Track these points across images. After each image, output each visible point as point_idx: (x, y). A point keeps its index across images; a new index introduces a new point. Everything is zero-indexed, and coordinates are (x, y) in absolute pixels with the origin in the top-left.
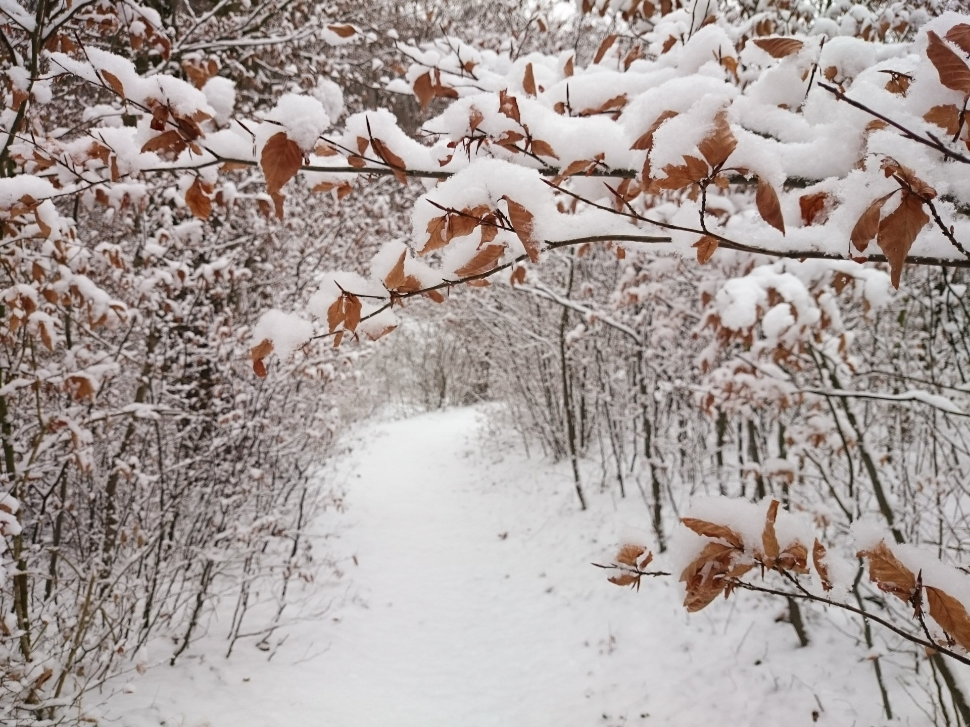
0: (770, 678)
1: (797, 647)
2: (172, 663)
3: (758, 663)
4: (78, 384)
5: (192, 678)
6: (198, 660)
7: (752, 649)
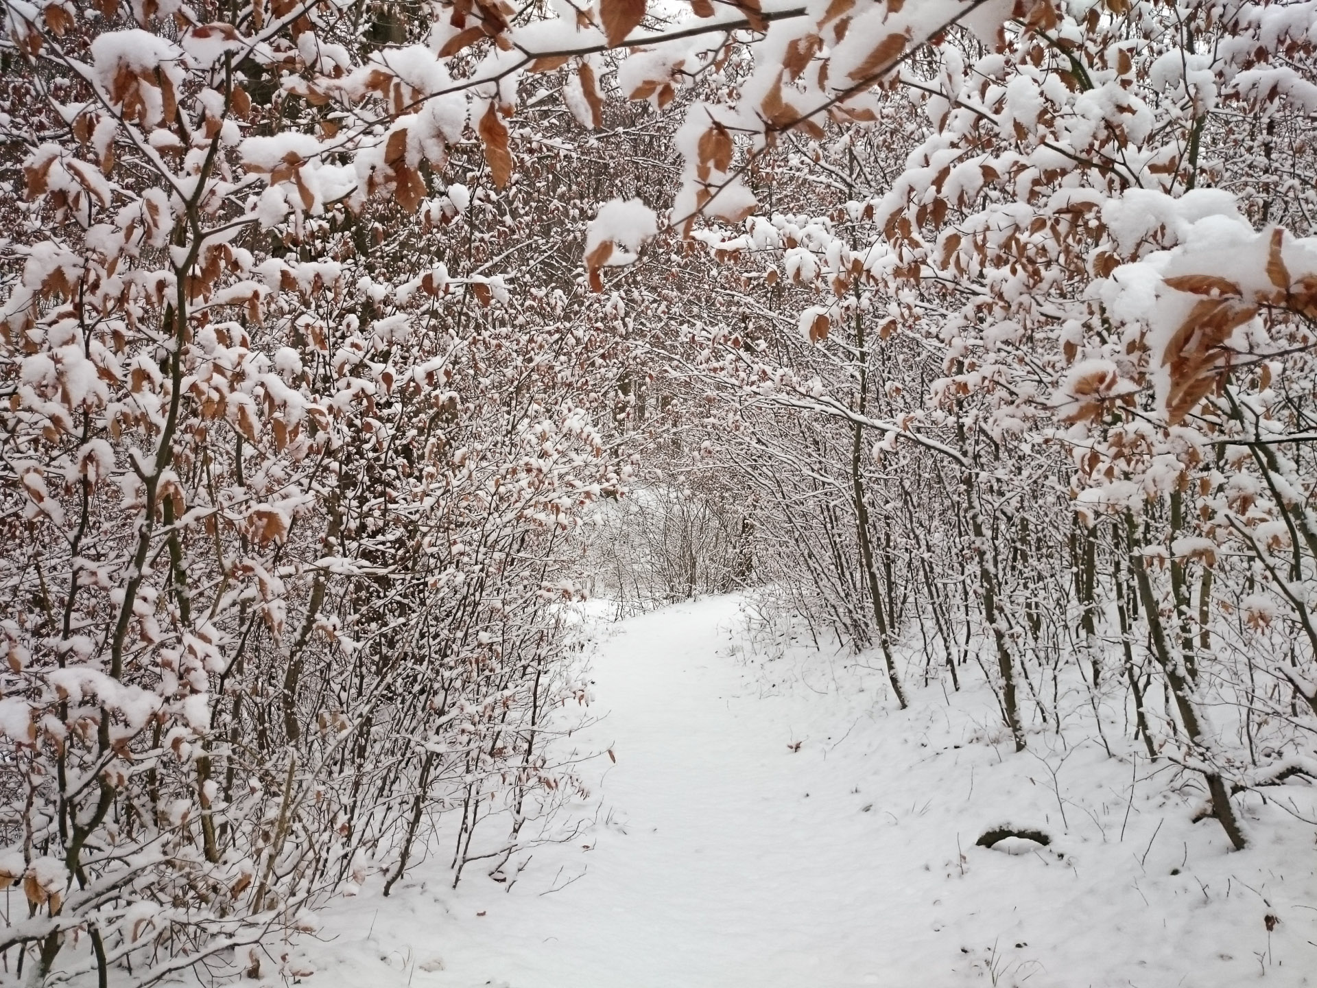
0: (1196, 889)
1: (1228, 850)
2: (386, 893)
3: (1175, 872)
4: (265, 520)
5: (413, 910)
6: (418, 889)
7: (1163, 856)
